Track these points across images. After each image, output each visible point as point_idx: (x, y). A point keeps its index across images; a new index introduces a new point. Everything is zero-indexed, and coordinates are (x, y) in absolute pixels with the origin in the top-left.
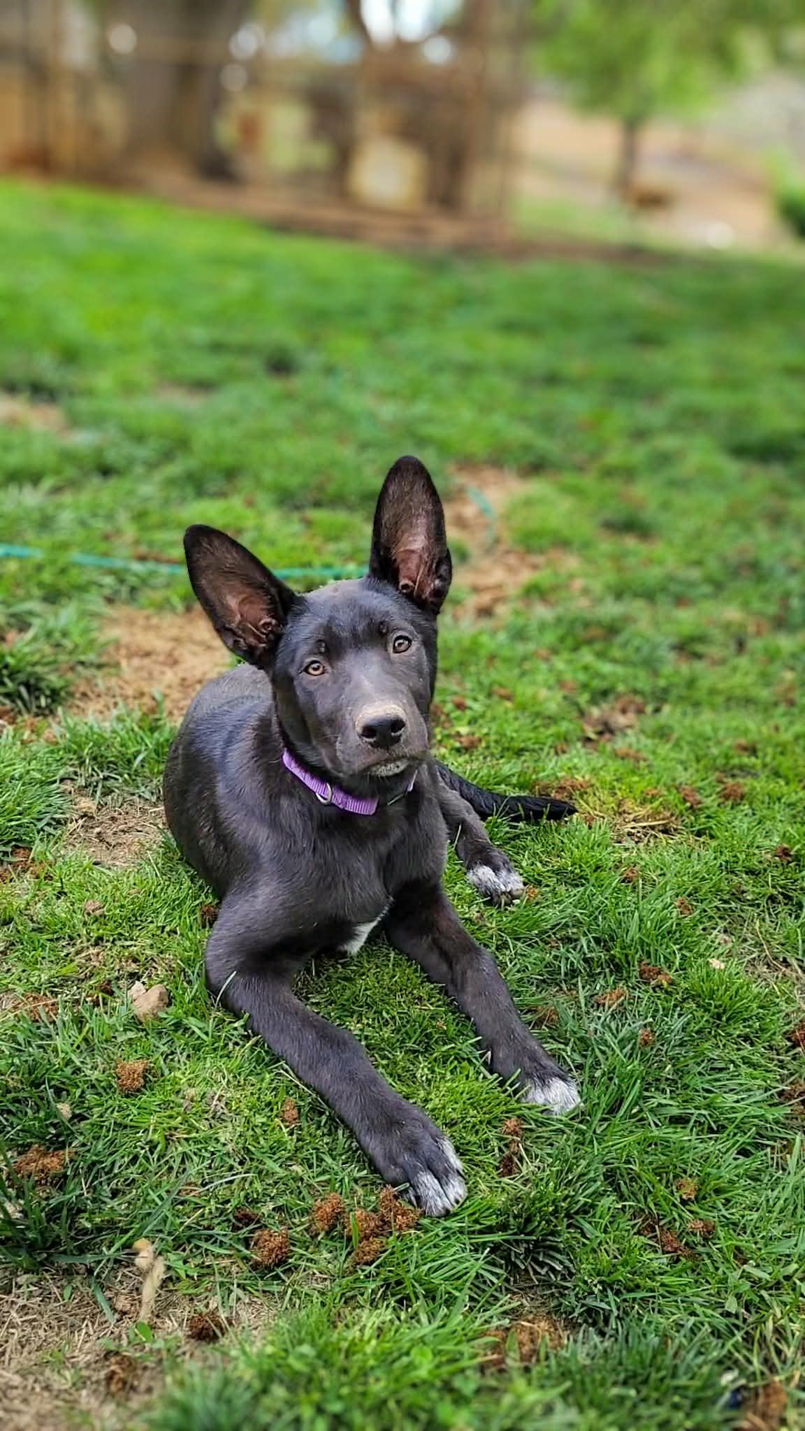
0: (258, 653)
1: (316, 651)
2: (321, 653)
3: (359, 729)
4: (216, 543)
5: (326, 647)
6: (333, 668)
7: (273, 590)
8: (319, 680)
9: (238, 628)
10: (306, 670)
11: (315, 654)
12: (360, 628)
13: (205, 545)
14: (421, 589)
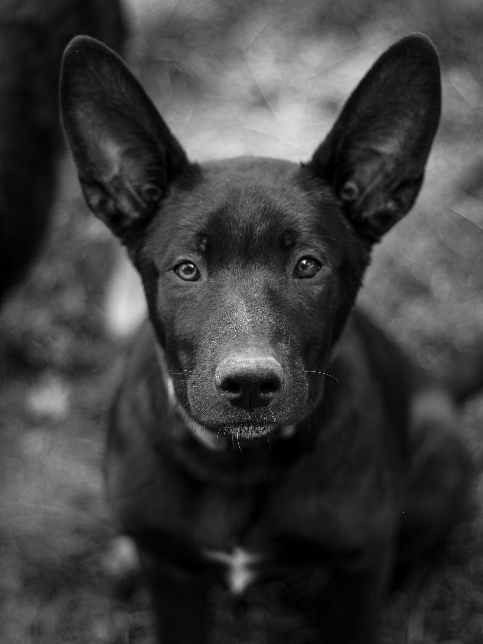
0: (127, 223)
1: (194, 246)
2: (199, 251)
3: (218, 379)
4: (106, 69)
5: (208, 245)
6: (210, 275)
7: (162, 148)
8: (187, 288)
9: (111, 183)
10: (176, 268)
11: (193, 250)
12: (259, 230)
13: (91, 68)
14: (366, 203)
